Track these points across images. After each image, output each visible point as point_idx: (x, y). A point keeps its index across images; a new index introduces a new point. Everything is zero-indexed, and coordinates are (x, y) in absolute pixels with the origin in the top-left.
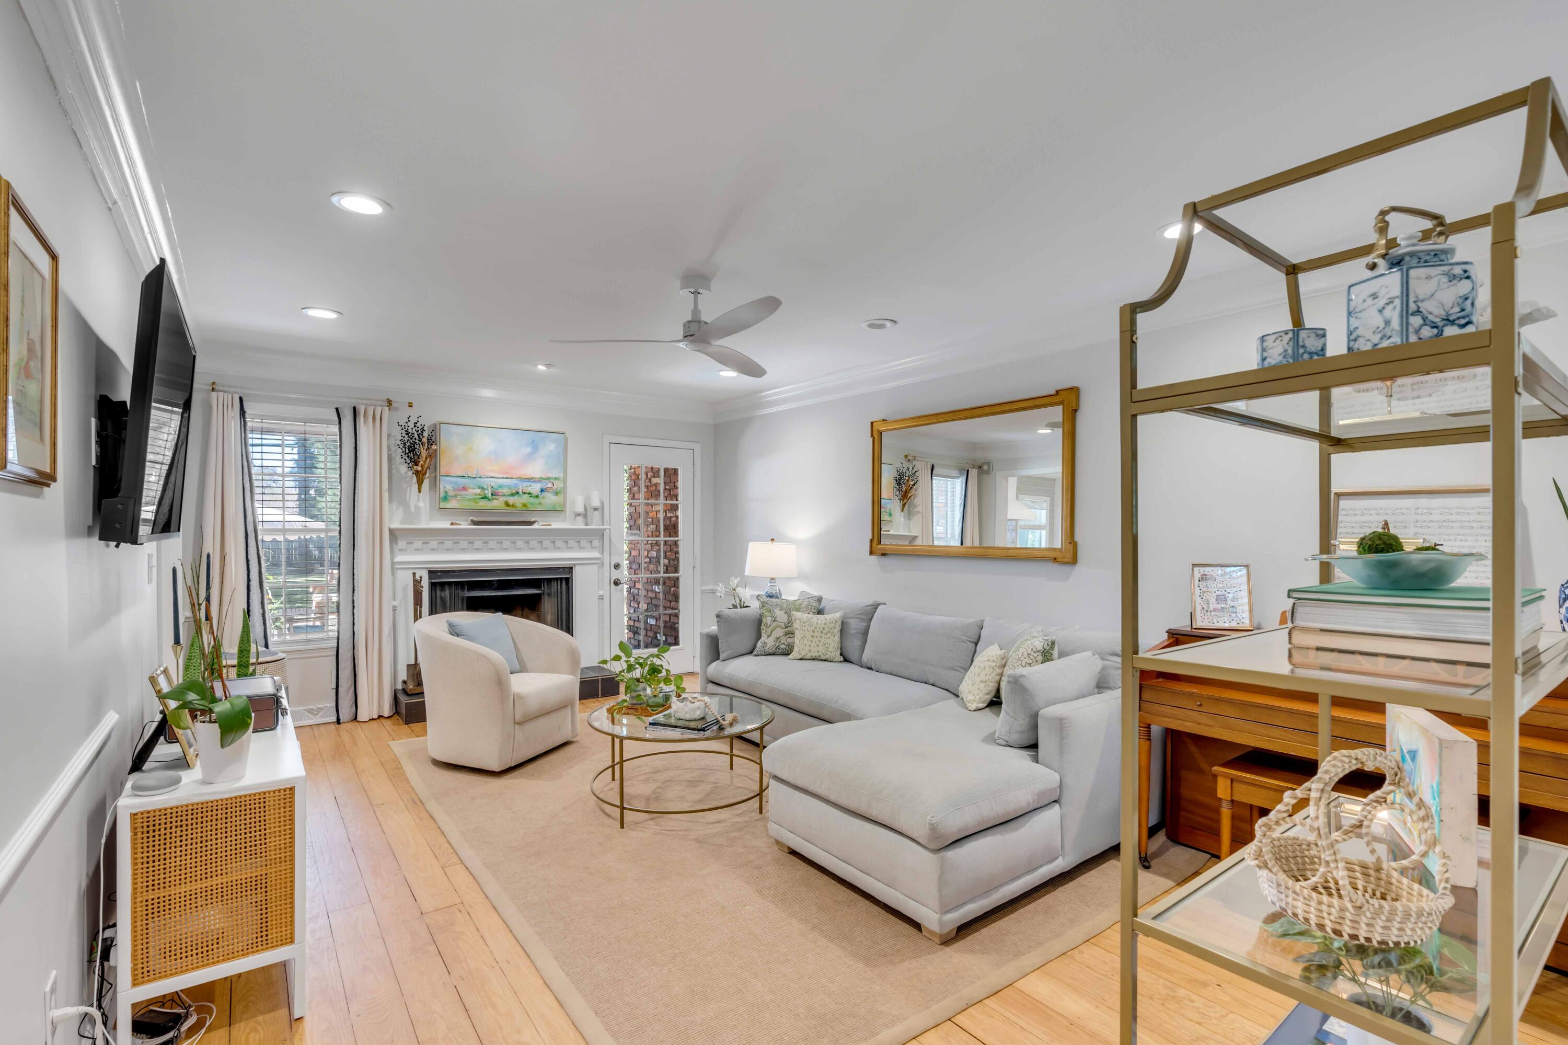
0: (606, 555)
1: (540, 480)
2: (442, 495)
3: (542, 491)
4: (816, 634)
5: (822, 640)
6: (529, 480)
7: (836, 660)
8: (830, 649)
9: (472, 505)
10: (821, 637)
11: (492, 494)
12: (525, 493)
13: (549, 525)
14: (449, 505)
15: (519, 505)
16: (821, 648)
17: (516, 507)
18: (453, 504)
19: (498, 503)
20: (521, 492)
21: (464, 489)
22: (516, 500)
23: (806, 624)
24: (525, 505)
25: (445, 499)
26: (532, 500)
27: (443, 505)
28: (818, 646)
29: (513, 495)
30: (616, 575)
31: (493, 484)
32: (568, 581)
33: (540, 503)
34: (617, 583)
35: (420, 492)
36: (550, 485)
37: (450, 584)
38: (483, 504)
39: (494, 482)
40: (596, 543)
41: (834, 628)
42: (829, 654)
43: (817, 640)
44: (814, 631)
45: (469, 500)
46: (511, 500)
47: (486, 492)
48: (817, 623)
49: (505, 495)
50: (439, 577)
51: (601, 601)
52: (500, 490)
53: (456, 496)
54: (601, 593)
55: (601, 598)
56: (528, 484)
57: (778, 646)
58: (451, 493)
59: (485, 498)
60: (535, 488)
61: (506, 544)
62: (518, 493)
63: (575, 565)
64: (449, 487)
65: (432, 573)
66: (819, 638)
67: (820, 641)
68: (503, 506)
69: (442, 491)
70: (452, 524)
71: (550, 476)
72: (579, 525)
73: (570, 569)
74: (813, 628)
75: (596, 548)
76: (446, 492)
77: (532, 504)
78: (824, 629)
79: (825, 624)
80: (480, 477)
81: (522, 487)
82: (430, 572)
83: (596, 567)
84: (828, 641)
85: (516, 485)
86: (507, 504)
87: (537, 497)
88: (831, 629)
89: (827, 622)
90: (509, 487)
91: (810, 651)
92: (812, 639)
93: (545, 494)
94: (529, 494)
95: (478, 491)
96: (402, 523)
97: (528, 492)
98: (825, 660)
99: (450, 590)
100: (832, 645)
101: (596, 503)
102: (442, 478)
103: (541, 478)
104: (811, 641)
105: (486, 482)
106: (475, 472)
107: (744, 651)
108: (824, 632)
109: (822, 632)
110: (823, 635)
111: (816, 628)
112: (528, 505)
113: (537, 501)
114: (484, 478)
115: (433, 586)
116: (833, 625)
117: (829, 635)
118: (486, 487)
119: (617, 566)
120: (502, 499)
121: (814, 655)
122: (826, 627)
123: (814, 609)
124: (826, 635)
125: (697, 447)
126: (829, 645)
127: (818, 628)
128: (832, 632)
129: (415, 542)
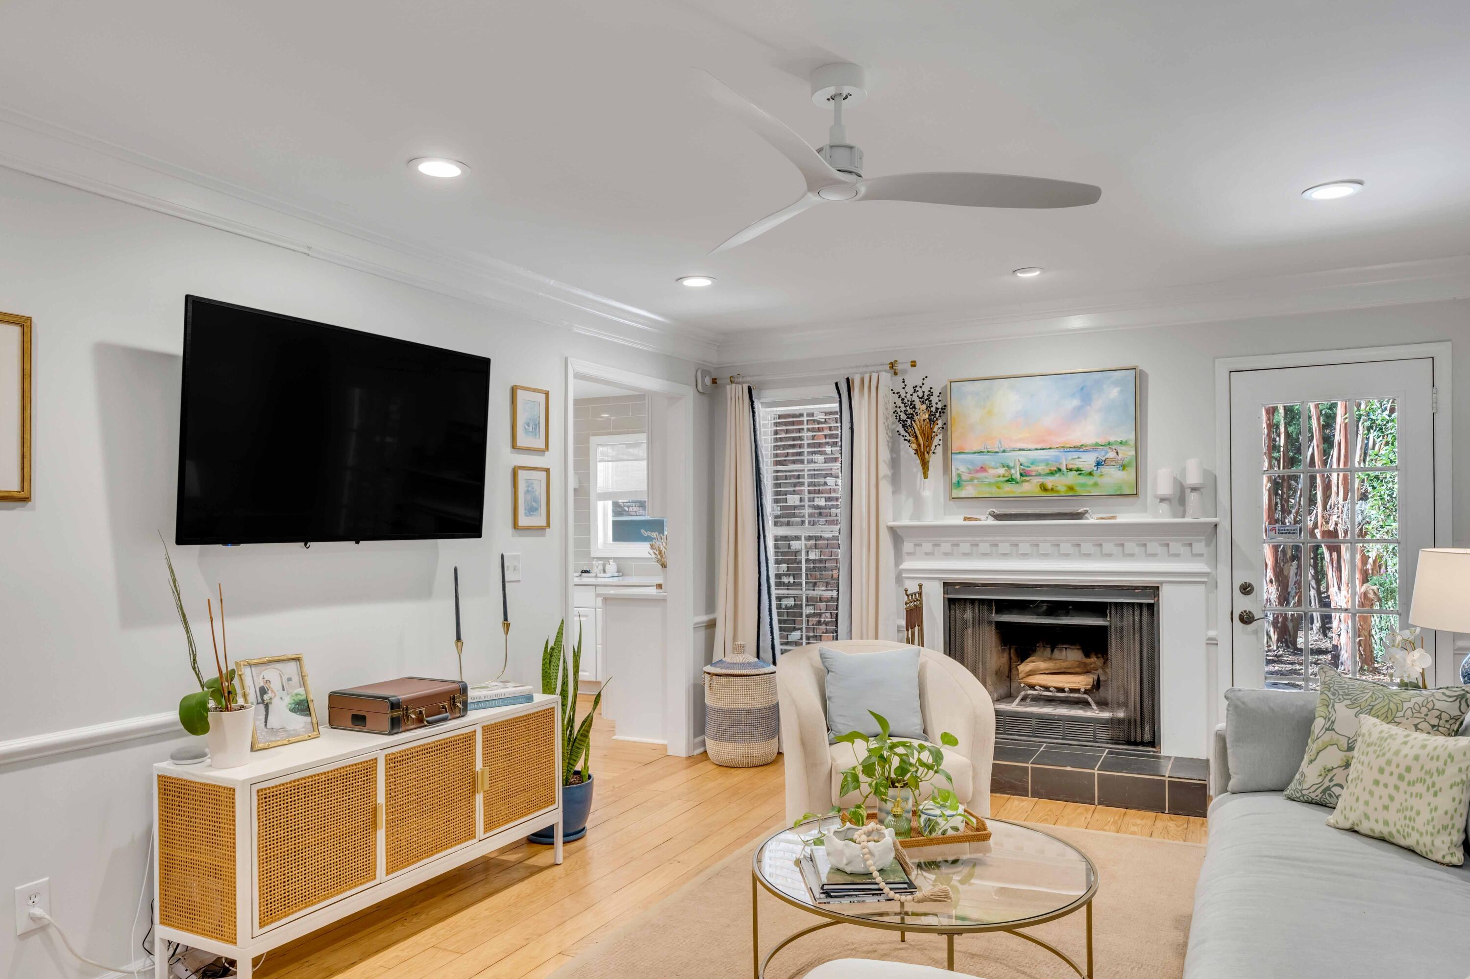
0: (1223, 570)
1: (1095, 447)
2: (955, 480)
3: (1098, 464)
4: (1384, 778)
5: (1400, 797)
6: (1078, 448)
7: (1438, 857)
8: (1420, 822)
9: (995, 492)
10: (1397, 788)
11: (1021, 475)
12: (1071, 470)
13: (1114, 518)
14: (963, 494)
15: (1062, 489)
16: (1392, 816)
17: (1057, 491)
18: (968, 491)
19: (1030, 487)
20: (1064, 469)
21: (983, 469)
22: (1058, 482)
24: (1071, 488)
25: (959, 484)
26: (1082, 479)
27: (956, 493)
28: (1386, 808)
29: (1052, 473)
30: (1243, 604)
31: (1022, 460)
32: (1152, 608)
33: (1096, 484)
34: (1247, 619)
35: (926, 476)
36: (1111, 454)
37: (973, 601)
38: (1009, 489)
39: (1023, 457)
40: (1200, 547)
41: (1440, 772)
42: (1415, 836)
43: (1385, 793)
44: (1381, 771)
45: (990, 484)
46: (1050, 481)
47: (1013, 471)
48: (1397, 753)
49: (1040, 475)
50: (957, 592)
51: (1213, 648)
52: (1033, 468)
53: (972, 480)
54: (1212, 633)
55: (1212, 642)
56: (1075, 455)
57: (1328, 788)
58: (965, 477)
59: (1010, 480)
60: (1087, 461)
61: (1045, 547)
62: (1060, 470)
63: (1162, 583)
64: (963, 469)
65: (947, 585)
66: (1391, 790)
67: (1392, 798)
68: (1037, 491)
69: (954, 474)
70: (965, 519)
71: (1112, 439)
72: (1163, 516)
73: (1155, 590)
74: (1382, 762)
75: (1201, 555)
76: (959, 475)
77: (1083, 485)
78: (1408, 769)
79: (1417, 758)
80: (1004, 451)
81: (1066, 460)
82: (945, 584)
83: (1201, 588)
84: (1414, 802)
85: (1058, 458)
86: (1044, 488)
87: (1090, 474)
88: (1429, 773)
89: (1423, 753)
90: (1047, 463)
91: (1367, 817)
92: (1374, 788)
93: (1104, 469)
94: (1077, 470)
95: (1002, 471)
96: (911, 519)
97: (1075, 467)
98: (1411, 850)
99: (973, 610)
100: (1426, 815)
101: (1193, 478)
102: (954, 456)
103: (1097, 444)
104: (1371, 793)
105: (1012, 458)
106: (997, 444)
108: (1409, 777)
109: (1401, 777)
110: (1403, 785)
111: (1389, 763)
112: (1077, 488)
113: (1090, 481)
114: (1010, 451)
115: (951, 603)
116: (1440, 764)
117: (1420, 788)
118: (1012, 465)
119: (1246, 589)
120: (1036, 481)
121: (1379, 828)
122: (1416, 767)
123: (1439, 717)
124: (1409, 784)
125: (1443, 352)
126: (1413, 814)
127: (1394, 765)
128: (1429, 782)
129: (924, 544)
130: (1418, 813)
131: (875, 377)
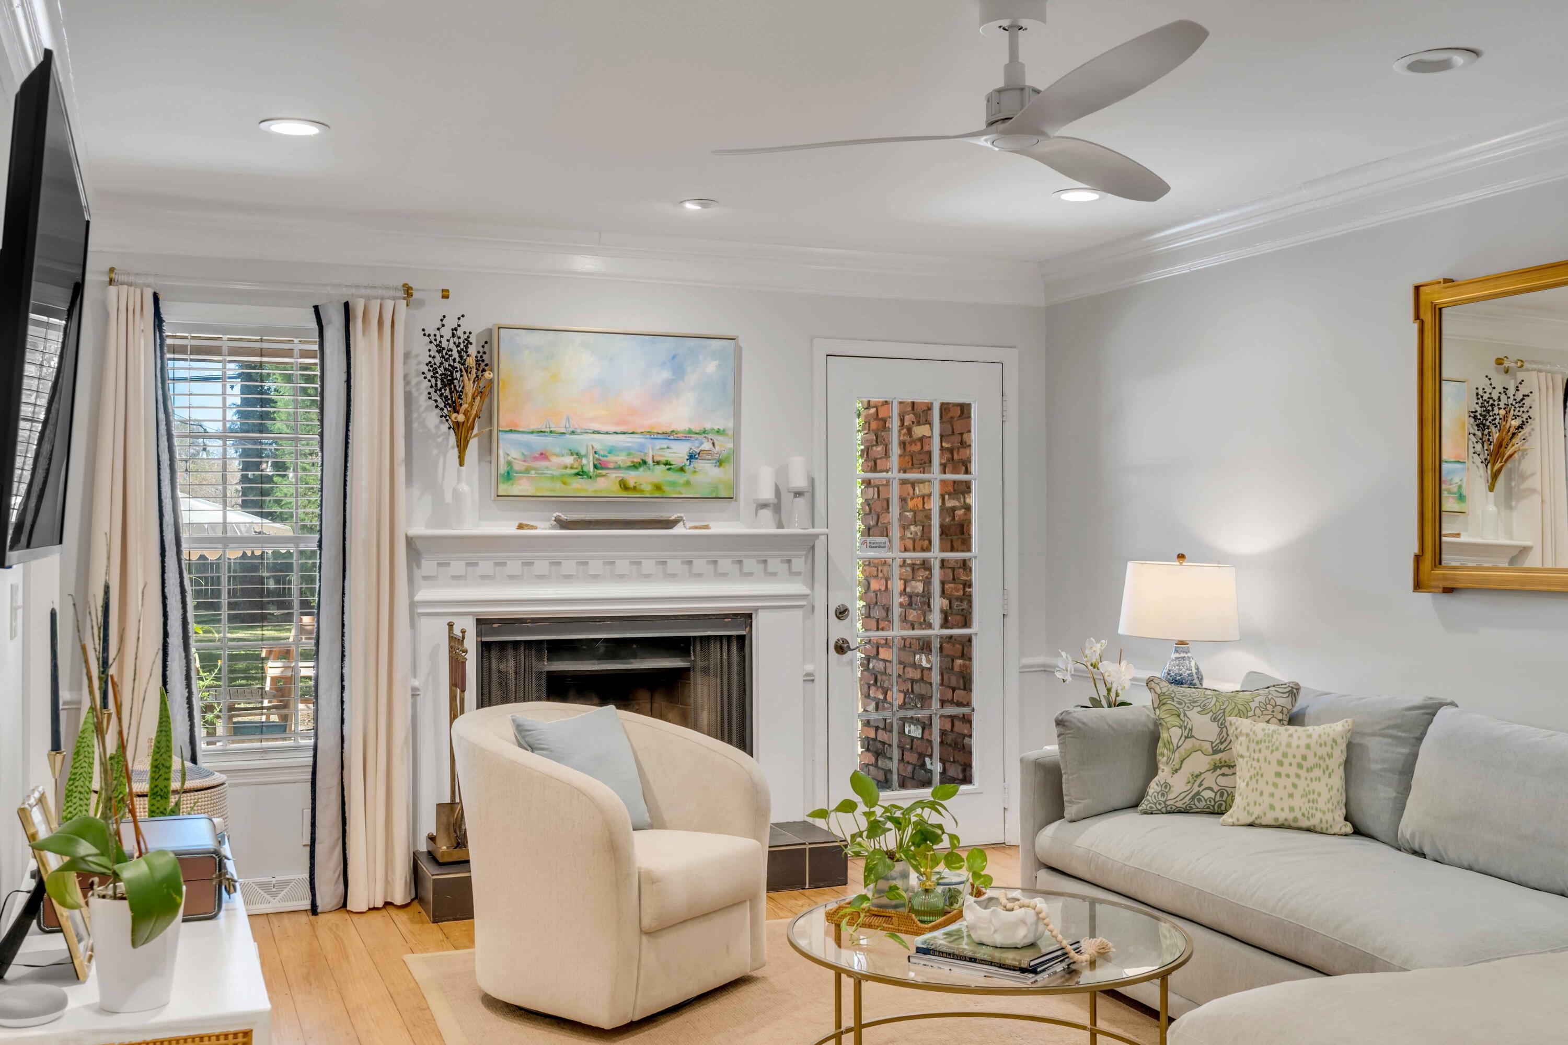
0: (820, 589)
1: (688, 435)
2: (503, 469)
3: (691, 457)
4: (1284, 770)
5: (1302, 784)
6: (668, 435)
7: (1336, 830)
8: (1321, 805)
9: (558, 488)
10: (1298, 776)
11: (595, 466)
12: (658, 463)
13: (707, 527)
14: (515, 489)
15: (647, 488)
16: (1297, 802)
17: (642, 491)
18: (522, 487)
19: (606, 484)
20: (650, 461)
21: (543, 456)
22: (641, 478)
23: (1262, 746)
24: (658, 488)
25: (508, 476)
26: (672, 476)
27: (503, 489)
28: (1291, 796)
29: (635, 466)
30: (839, 630)
31: (597, 446)
32: (743, 642)
33: (688, 483)
34: (841, 648)
35: (461, 463)
36: (707, 446)
37: (516, 644)
38: (579, 486)
39: (599, 442)
40: (799, 564)
41: (1330, 756)
42: (1319, 815)
43: (1288, 782)
44: (1280, 763)
45: (553, 478)
46: (632, 477)
47: (584, 461)
48: (1289, 745)
49: (619, 468)
50: (496, 632)
51: (809, 685)
52: (611, 458)
53: (527, 471)
54: (809, 668)
55: (809, 679)
56: (664, 444)
57: (1198, 793)
58: (518, 466)
59: (581, 474)
60: (678, 452)
61: (622, 566)
62: (644, 462)
63: (757, 609)
64: (514, 454)
65: (482, 623)
66: (1293, 779)
67: (1295, 786)
68: (615, 490)
69: (502, 461)
70: (521, 527)
71: (708, 426)
72: (766, 526)
73: (747, 618)
74: (1278, 755)
75: (799, 574)
76: (510, 464)
77: (673, 484)
78: (1304, 758)
79: (1308, 747)
80: (573, 433)
81: (654, 449)
82: (480, 622)
83: (799, 613)
84: (1315, 786)
85: (642, 446)
86: (624, 486)
87: (682, 469)
88: (1321, 758)
89: (1312, 742)
90: (628, 451)
91: (1272, 807)
92: (1277, 780)
93: (698, 464)
94: (666, 464)
95: (569, 460)
96: (428, 526)
97: (663, 459)
98: (1308, 830)
99: (515, 657)
100: (1325, 796)
101: (799, 481)
102: (501, 435)
103: (690, 431)
104: (1275, 785)
105: (584, 442)
106: (563, 423)
107: (1117, 801)
108: (1306, 764)
109: (1300, 766)
110: (1303, 773)
111: (1285, 755)
112: (665, 488)
113: (681, 478)
114: (581, 433)
115: (485, 648)
116: (1328, 749)
117: (1317, 772)
118: (583, 452)
119: (842, 613)
120: (614, 476)
121: (1282, 816)
122: (1310, 757)
123: (1282, 712)
124: (1308, 770)
125: (1010, 357)
126: (1316, 796)
127: (1290, 756)
128: (1324, 766)
129: (453, 563)
130: (1319, 795)
131: (389, 305)
